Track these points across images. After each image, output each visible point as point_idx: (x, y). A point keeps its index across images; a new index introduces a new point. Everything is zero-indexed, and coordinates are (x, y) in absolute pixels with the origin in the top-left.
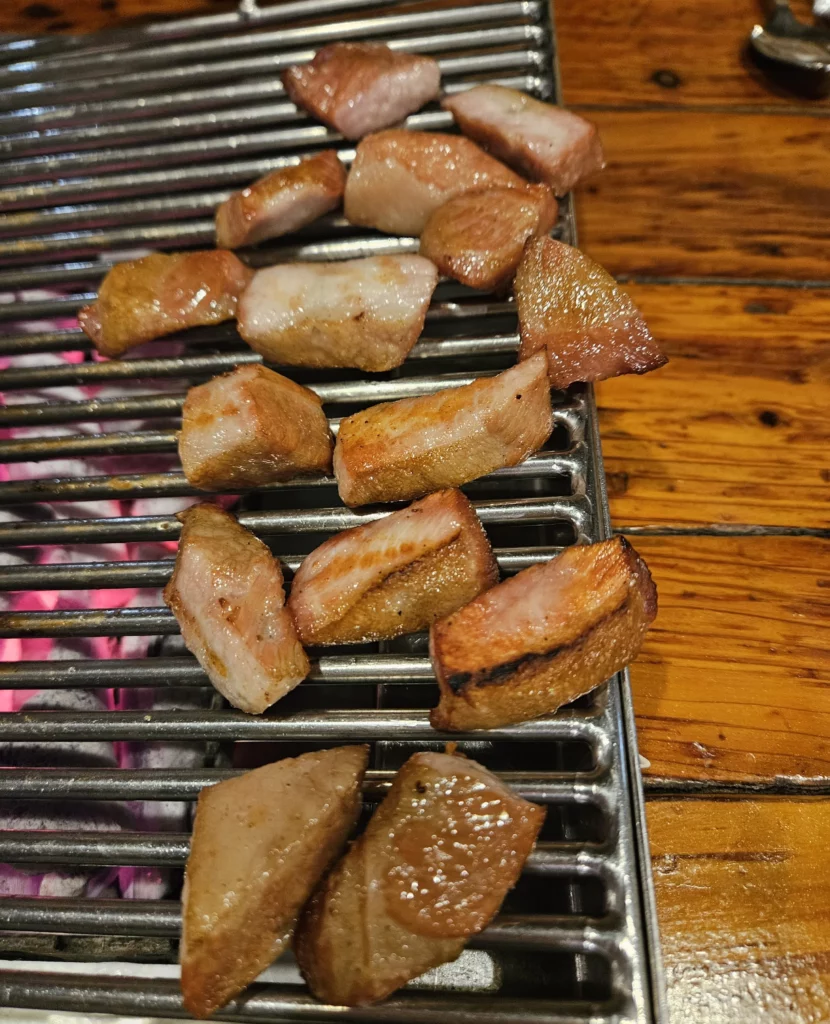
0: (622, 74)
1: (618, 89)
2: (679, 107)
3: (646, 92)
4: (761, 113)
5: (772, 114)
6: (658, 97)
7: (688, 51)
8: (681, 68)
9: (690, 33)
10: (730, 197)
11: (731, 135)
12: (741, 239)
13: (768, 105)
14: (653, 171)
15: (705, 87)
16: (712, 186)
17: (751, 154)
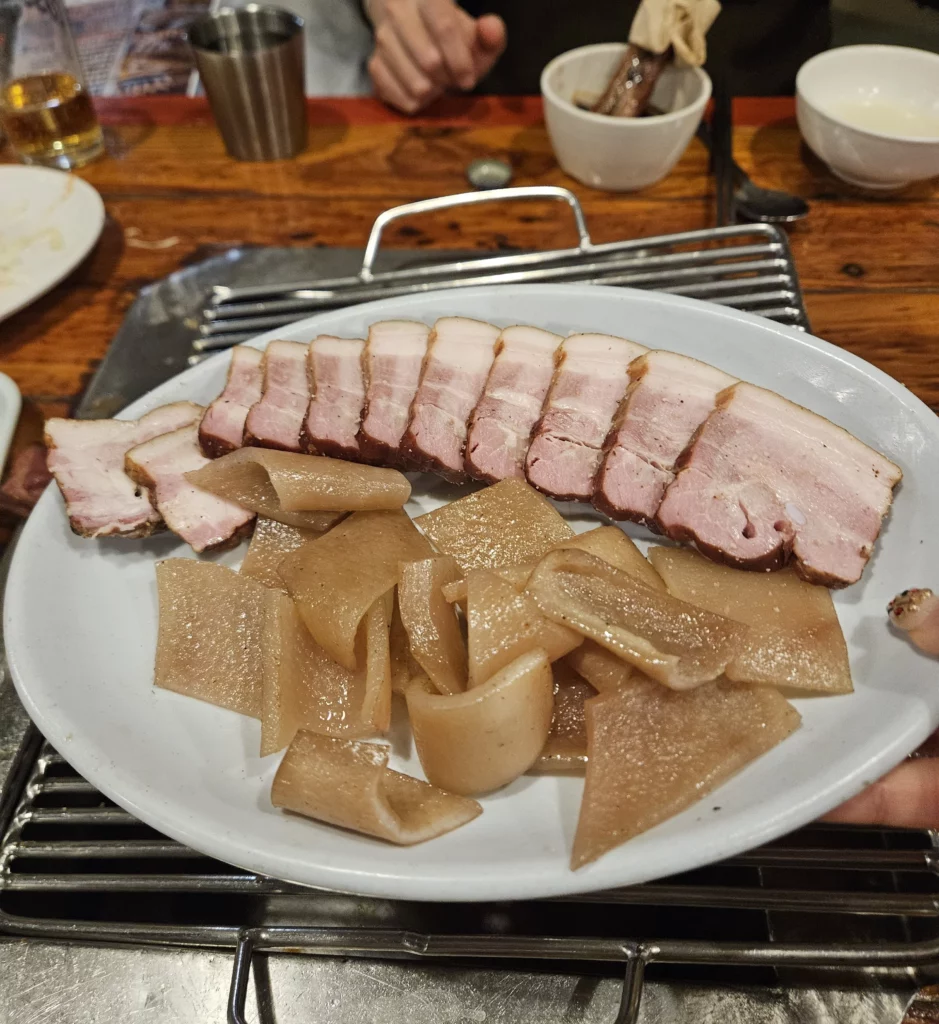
0: (821, 267)
1: (820, 278)
2: (865, 290)
3: (841, 280)
4: (925, 293)
5: (933, 293)
6: (850, 283)
7: (866, 249)
8: (864, 263)
9: (866, 235)
10: (909, 351)
11: (906, 309)
12: (921, 380)
13: (931, 287)
14: (853, 335)
15: (883, 276)
16: (896, 345)
17: (922, 322)
